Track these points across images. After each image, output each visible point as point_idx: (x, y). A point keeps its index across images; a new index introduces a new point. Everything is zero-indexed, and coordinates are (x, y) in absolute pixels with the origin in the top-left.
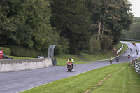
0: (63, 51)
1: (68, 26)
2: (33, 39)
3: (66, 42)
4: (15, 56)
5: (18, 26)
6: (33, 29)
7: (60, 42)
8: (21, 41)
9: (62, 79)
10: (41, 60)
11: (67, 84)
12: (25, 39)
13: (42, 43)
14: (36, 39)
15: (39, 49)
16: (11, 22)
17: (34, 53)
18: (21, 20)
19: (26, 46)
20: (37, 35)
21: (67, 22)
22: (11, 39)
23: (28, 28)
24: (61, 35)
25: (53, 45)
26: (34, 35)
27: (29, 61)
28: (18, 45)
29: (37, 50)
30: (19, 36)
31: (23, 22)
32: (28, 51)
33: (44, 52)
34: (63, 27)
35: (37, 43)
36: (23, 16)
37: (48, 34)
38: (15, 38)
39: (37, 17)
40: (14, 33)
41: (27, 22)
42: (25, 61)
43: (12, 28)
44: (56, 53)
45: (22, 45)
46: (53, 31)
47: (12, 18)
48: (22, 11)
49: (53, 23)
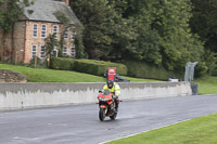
0: (208, 71)
2: (162, 51)
3: (214, 58)
5: (139, 31)
6: (162, 36)
7: (205, 58)
8: (143, 55)
10: (174, 85)
12: (150, 51)
13: (175, 59)
14: (167, 51)
15: (171, 68)
16: (128, 25)
17: (163, 73)
18: (145, 21)
19: (151, 63)
20: (169, 46)
22: (127, 51)
23: (155, 34)
24: (206, 46)
25: (193, 61)
26: (164, 45)
27: (155, 86)
28: (137, 60)
30: (140, 46)
31: (148, 25)
32: (154, 70)
33: (179, 72)
34: (209, 34)
35: (168, 58)
36: (147, 15)
37: (184, 43)
38: (133, 49)
39: (169, 17)
40: (132, 41)
41: (153, 26)
42: (148, 85)
43: (131, 35)
45: (144, 61)
46: (193, 40)
47: (131, 19)
49: (194, 26)
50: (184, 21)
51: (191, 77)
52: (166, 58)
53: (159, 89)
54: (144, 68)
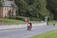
0: (51, 19)
1: (53, 9)
3: (53, 15)
4: (32, 21)
5: (33, 9)
6: (39, 10)
7: (50, 15)
9: (51, 30)
10: (42, 23)
11: (53, 32)
13: (42, 16)
14: (40, 14)
15: (41, 18)
16: (30, 7)
17: (39, 20)
18: (34, 6)
19: (36, 17)
20: (41, 12)
21: (53, 7)
23: (37, 9)
24: (50, 12)
25: (47, 16)
26: (39, 12)
27: (37, 23)
28: (33, 16)
29: (40, 19)
30: (33, 13)
32: (37, 19)
33: (43, 19)
34: (51, 9)
36: (35, 4)
37: (45, 12)
38: (31, 13)
39: (40, 5)
40: (31, 11)
41: (37, 7)
42: (36, 23)
43: (31, 10)
44: (48, 20)
45: (34, 16)
46: (47, 11)
47: (31, 6)
48: (35, 3)
49: (47, 7)
50: (45, 6)
51: (47, 20)
52: (40, 16)
53: (38, 24)
54: (34, 18)
